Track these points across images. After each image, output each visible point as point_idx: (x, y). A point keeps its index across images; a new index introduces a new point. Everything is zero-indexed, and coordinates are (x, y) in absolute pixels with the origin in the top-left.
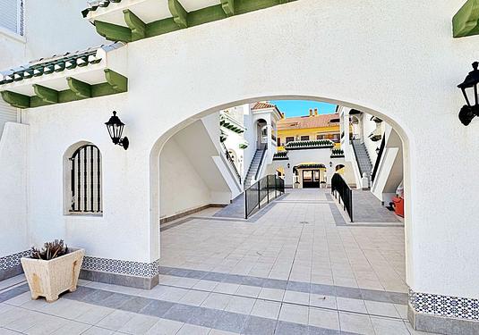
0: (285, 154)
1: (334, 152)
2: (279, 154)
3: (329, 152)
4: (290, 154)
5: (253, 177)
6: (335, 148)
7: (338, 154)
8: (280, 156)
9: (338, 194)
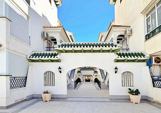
0: (80, 71)
1: (95, 71)
2: (78, 71)
3: (93, 71)
4: (82, 71)
5: (72, 78)
6: (95, 70)
7: (96, 72)
8: (79, 72)
9: (97, 83)
